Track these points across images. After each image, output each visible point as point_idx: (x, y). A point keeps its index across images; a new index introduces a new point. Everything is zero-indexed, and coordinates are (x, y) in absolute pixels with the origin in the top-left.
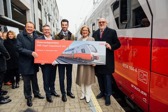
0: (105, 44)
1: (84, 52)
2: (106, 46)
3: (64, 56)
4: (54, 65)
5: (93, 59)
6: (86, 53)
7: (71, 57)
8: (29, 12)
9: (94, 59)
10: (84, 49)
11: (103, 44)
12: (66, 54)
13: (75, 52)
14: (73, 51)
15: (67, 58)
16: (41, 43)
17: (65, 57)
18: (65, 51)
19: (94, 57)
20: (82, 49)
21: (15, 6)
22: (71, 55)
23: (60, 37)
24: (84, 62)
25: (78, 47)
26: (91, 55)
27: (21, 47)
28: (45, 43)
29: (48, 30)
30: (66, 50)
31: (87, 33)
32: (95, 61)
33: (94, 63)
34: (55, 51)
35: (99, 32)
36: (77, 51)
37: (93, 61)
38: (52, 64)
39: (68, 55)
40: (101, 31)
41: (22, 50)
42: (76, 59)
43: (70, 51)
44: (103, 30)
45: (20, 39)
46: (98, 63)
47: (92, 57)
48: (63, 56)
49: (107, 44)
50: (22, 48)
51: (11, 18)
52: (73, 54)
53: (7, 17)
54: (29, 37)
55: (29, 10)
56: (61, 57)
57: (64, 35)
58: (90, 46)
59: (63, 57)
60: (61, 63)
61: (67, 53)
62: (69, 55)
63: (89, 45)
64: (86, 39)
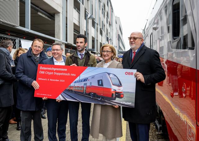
0: (134, 74)
1: (102, 85)
2: (136, 76)
3: (73, 89)
4: (59, 102)
5: (114, 96)
6: (105, 86)
7: (82, 92)
8: (59, 16)
9: (116, 96)
10: (102, 80)
11: (132, 74)
12: (75, 87)
13: (88, 85)
14: (85, 82)
15: (76, 93)
16: (45, 69)
17: (74, 91)
18: (74, 81)
19: (116, 93)
20: (98, 81)
21: (40, 8)
22: (82, 88)
23: (73, 60)
24: (101, 101)
25: (93, 77)
26: (112, 90)
27: (21, 72)
28: (49, 69)
29: (57, 50)
30: (76, 80)
31: (108, 56)
32: (118, 100)
33: (115, 104)
34: (61, 81)
35: (131, 54)
36: (91, 83)
37: (115, 100)
38: (57, 100)
39: (78, 89)
40: (133, 51)
41: (21, 77)
42: (89, 94)
43: (81, 82)
44: (136, 51)
45: (23, 62)
46: (121, 103)
47: (113, 94)
48: (71, 89)
49: (138, 73)
50: (23, 74)
51: (28, 28)
52: (85, 86)
53: (24, 27)
54: (33, 60)
55: (59, 13)
56: (69, 90)
57: (80, 57)
58: (111, 76)
59: (72, 91)
60: (68, 99)
61: (77, 85)
62: (80, 89)
63: (109, 74)
64: (108, 64)
